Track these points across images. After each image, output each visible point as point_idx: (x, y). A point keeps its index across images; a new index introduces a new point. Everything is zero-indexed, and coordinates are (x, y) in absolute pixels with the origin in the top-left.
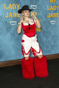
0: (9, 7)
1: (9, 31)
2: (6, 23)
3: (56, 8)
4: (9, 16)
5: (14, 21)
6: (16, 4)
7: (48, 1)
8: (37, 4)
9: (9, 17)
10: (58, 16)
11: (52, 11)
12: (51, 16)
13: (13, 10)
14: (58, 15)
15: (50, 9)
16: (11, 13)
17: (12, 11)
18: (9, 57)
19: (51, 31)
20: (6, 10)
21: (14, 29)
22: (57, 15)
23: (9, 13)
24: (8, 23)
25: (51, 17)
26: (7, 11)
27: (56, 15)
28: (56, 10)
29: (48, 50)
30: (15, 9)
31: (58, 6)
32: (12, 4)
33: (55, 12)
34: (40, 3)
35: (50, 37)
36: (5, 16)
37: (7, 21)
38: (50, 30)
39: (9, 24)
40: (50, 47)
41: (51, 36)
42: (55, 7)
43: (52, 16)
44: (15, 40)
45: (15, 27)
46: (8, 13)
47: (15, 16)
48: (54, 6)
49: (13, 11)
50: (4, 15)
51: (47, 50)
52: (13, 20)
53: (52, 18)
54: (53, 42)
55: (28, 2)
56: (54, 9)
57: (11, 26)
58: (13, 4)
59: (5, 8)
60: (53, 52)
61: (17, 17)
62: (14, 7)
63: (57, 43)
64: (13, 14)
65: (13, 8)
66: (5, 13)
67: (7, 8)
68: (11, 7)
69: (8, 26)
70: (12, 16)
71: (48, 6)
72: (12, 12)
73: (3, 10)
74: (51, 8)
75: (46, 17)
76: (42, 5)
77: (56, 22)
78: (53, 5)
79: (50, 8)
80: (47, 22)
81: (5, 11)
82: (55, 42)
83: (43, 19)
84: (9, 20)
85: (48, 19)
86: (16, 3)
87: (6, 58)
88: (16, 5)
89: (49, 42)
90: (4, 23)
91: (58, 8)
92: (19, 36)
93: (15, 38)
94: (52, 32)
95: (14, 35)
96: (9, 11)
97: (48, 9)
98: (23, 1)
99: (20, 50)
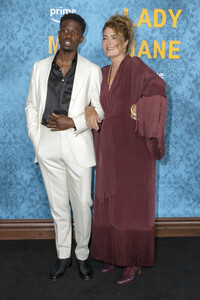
0: (141, 20)
6: (166, 9)
9: (139, 56)
13: (153, 31)
16: (144, 43)
17: (150, 34)
30: (161, 29)
32: (152, 9)
47: (158, 54)
49: (154, 35)
58: (157, 11)
61: (167, 57)
62: (160, 21)
64: (152, 47)
65: (156, 25)
68: (148, 21)
70: (148, 53)
72: (151, 38)
86: (169, 6)
88: (168, 13)
99: (169, 183)
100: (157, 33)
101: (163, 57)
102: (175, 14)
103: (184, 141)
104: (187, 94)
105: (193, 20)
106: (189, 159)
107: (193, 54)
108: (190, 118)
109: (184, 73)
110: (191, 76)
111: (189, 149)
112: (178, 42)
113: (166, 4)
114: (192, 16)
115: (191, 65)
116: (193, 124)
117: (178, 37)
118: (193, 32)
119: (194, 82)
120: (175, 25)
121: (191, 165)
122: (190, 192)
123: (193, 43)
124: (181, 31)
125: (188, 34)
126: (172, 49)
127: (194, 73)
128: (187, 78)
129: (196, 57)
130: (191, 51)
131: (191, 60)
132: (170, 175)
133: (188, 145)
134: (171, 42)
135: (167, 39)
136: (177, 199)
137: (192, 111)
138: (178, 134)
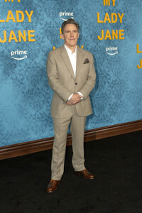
0: (8, 18)
1: (9, 75)
2: (3, 56)
3: (118, 18)
4: (8, 38)
5: (21, 50)
6: (23, 10)
7: (98, 2)
8: (74, 9)
9: (10, 41)
10: (122, 36)
11: (108, 25)
12: (107, 36)
13: (17, 24)
14: (123, 34)
15: (105, 22)
16: (12, 32)
17: (15, 26)
18: (11, 135)
19: (109, 71)
20: (1, 26)
21: (22, 70)
22: (120, 35)
23: (8, 33)
24: (7, 56)
25: (108, 39)
26: (3, 28)
27: (118, 35)
28: (118, 22)
29: (104, 116)
30: (22, 23)
31: (121, 14)
32: (14, 11)
33: (117, 26)
34: (80, 7)
35: (107, 84)
37: (3, 52)
38: (106, 70)
39: (8, 58)
40: (107, 109)
41: (109, 83)
42: (114, 16)
43: (110, 36)
44: (25, 96)
45: (23, 65)
46: (5, 32)
47: (22, 39)
48: (113, 14)
51: (101, 115)
52: (18, 48)
53: (109, 42)
54: (113, 96)
55: (52, 6)
56: (113, 22)
57: (15, 62)
58: (17, 12)
60: (115, 121)
61: (27, 41)
62: (20, 18)
63: (122, 99)
64: (17, 35)
65: (18, 21)
67: (3, 21)
68: (13, 18)
69: (7, 62)
70: (15, 38)
71: (98, 14)
72: (16, 29)
74: (106, 19)
75: (96, 40)
76: (85, 12)
77: (119, 50)
78: (110, 12)
79: (104, 19)
80: (97, 50)
82: (119, 96)
83: (88, 45)
85: (100, 44)
86: (25, 9)
87: (4, 138)
88: (25, 13)
89: (104, 97)
91: (121, 18)
92: (35, 86)
93: (25, 91)
94: (110, 73)
95: (21, 83)
96: (7, 28)
97: (99, 21)
98: (40, 4)
99: (38, 118)
100: (19, 26)
101: (25, 40)
102: (29, 13)
103: (44, 91)
104: (43, 63)
105: (40, 17)
106: (48, 102)
107: (43, 38)
109: (39, 50)
110: (44, 51)
111: (48, 96)
112: (33, 31)
113: (23, 7)
114: (40, 15)
117: (33, 28)
118: (41, 24)
119: (46, 55)
120: (30, 20)
123: (42, 31)
124: (34, 24)
125: (39, 26)
126: (30, 36)
128: (41, 53)
130: (42, 36)
131: (42, 42)
132: (38, 113)
133: (47, 93)
134: (29, 31)
135: (26, 30)
136: (44, 127)
138: (40, 87)
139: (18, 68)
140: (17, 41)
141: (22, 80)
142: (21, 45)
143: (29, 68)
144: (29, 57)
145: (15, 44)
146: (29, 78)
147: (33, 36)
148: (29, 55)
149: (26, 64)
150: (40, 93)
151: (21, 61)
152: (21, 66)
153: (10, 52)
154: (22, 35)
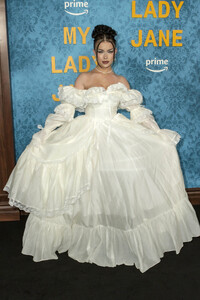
0: (148, 11)
2: (134, 66)
4: (144, 42)
5: (160, 58)
9: (146, 45)
13: (158, 22)
16: (151, 32)
17: (155, 24)
20: (136, 23)
21: (159, 87)
23: (146, 33)
24: (139, 66)
26: (139, 26)
30: (165, 19)
32: (157, 2)
36: (133, 42)
37: (135, 60)
39: (142, 68)
45: (161, 79)
46: (141, 32)
47: (163, 42)
49: (159, 25)
50: (129, 40)
52: (157, 55)
57: (150, 76)
58: (161, 3)
59: (134, 15)
61: (171, 45)
62: (164, 12)
64: (157, 36)
65: (161, 16)
66: (133, 32)
67: (140, 16)
68: (154, 12)
69: (140, 75)
70: (154, 41)
72: (156, 28)
73: (126, 23)
81: (133, 26)
84: (144, 55)
88: (171, 5)
90: (127, 64)
92: (175, 112)
93: (160, 117)
95: (156, 106)
96: (144, 26)
100: (162, 24)
101: (168, 45)
102: (178, 5)
103: (187, 120)
104: (190, 78)
105: (193, 11)
106: (191, 137)
107: (194, 42)
108: (192, 100)
109: (186, 59)
110: (193, 62)
111: (191, 128)
112: (181, 31)
114: (192, 7)
115: (192, 51)
116: (194, 105)
117: (180, 26)
118: (193, 21)
119: (195, 67)
120: (177, 16)
121: (193, 142)
122: (192, 166)
123: (194, 31)
124: (183, 21)
125: (189, 24)
126: (175, 38)
127: (195, 59)
128: (189, 64)
129: (196, 44)
130: (192, 39)
131: (192, 47)
133: (191, 124)
134: (175, 31)
135: (171, 29)
137: (193, 93)
138: (181, 114)
139: (154, 84)
140: (155, 45)
141: (157, 101)
142: (161, 51)
143: (169, 85)
144: (170, 69)
145: (153, 50)
146: (168, 100)
147: (180, 38)
148: (170, 67)
149: (165, 79)
150: (180, 122)
151: (158, 74)
152: (158, 82)
153: (144, 60)
154: (165, 36)
